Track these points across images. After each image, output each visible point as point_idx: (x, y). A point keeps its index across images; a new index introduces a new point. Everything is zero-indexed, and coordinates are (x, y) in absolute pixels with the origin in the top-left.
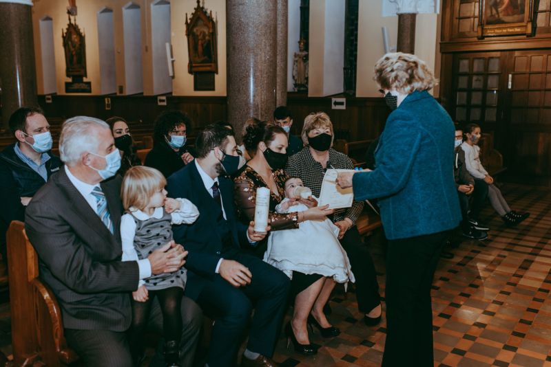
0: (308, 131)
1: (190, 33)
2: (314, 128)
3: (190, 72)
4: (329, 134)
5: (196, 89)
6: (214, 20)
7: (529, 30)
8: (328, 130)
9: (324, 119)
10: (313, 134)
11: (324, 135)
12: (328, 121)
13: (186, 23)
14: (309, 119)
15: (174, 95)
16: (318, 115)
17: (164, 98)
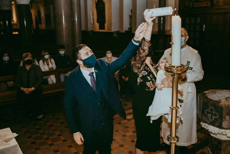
0: (24, 59)
1: (97, 7)
2: (26, 58)
3: (98, 22)
4: (31, 59)
5: (100, 29)
6: (104, 2)
7: (209, 5)
8: (31, 58)
9: (29, 55)
10: (26, 59)
11: (29, 60)
12: (30, 55)
13: (96, 3)
14: (24, 55)
15: (94, 31)
16: (27, 53)
17: (91, 32)
